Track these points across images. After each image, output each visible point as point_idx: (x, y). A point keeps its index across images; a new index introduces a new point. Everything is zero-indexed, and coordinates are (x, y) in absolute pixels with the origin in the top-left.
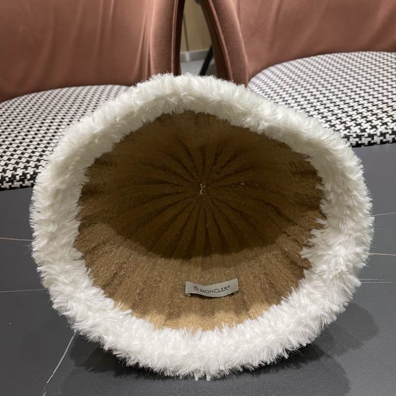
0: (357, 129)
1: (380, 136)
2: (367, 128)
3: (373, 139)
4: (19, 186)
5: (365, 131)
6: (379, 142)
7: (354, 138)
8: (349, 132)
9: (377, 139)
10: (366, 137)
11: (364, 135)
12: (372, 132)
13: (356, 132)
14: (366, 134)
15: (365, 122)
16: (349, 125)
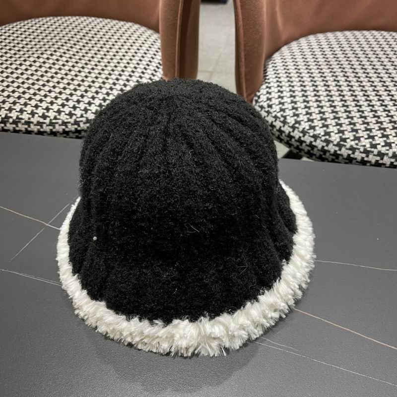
0: (366, 143)
1: (391, 158)
2: (379, 144)
3: (382, 159)
5: (376, 148)
6: (388, 164)
7: (361, 152)
8: (357, 144)
9: (387, 160)
10: (374, 155)
11: (373, 152)
12: (383, 150)
13: (365, 146)
14: (376, 151)
15: (380, 135)
16: (360, 135)
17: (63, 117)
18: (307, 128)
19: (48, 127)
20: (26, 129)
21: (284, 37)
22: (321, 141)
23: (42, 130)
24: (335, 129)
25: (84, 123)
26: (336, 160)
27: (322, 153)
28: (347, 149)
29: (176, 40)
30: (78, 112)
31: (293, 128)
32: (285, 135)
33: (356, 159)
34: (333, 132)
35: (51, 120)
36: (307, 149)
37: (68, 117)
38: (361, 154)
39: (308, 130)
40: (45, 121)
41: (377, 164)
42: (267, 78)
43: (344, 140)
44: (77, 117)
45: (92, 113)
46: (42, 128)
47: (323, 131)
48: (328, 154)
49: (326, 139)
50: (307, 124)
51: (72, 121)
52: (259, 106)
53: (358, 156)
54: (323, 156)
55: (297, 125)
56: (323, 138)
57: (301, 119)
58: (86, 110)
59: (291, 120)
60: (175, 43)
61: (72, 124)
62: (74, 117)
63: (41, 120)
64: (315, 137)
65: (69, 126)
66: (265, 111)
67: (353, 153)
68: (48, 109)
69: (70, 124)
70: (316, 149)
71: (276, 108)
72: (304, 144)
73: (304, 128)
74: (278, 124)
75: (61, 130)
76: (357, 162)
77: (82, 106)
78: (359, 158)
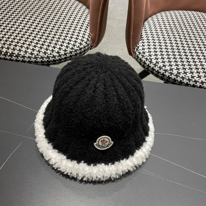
0: (189, 75)
1: (200, 83)
2: (195, 76)
3: (196, 83)
4: (3, 57)
5: (194, 78)
6: (199, 86)
7: (187, 80)
8: (185, 76)
9: (198, 84)
10: (193, 81)
12: (197, 79)
13: (189, 77)
14: (193, 80)
15: (196, 72)
16: (187, 71)
17: (41, 54)
18: (162, 66)
19: (33, 59)
20: (22, 60)
21: (150, 13)
22: (168, 73)
23: (30, 60)
24: (175, 67)
25: (52, 58)
26: (174, 82)
27: (168, 79)
28: (180, 78)
29: (99, 16)
30: (49, 52)
31: (155, 65)
32: (151, 68)
33: (184, 83)
34: (174, 69)
35: (35, 55)
36: (161, 76)
37: (44, 54)
38: (186, 81)
39: (162, 67)
40: (32, 56)
41: (194, 86)
42: (142, 37)
43: (179, 73)
44: (48, 55)
45: (56, 52)
46: (31, 60)
47: (169, 68)
48: (171, 79)
49: (170, 72)
50: (162, 64)
51: (46, 56)
52: (138, 52)
53: (185, 81)
54: (169, 80)
55: (157, 64)
56: (169, 72)
57: (159, 61)
58: (53, 51)
59: (154, 61)
60: (98, 17)
61: (46, 58)
62: (47, 54)
63: (30, 56)
64: (166, 71)
65: (45, 59)
66: (141, 55)
67: (183, 80)
68: (33, 50)
69: (45, 58)
70: (165, 76)
71: (147, 54)
72: (160, 74)
73: (160, 66)
74: (148, 62)
75: (40, 61)
76: (184, 84)
77: (51, 48)
78: (185, 82)
